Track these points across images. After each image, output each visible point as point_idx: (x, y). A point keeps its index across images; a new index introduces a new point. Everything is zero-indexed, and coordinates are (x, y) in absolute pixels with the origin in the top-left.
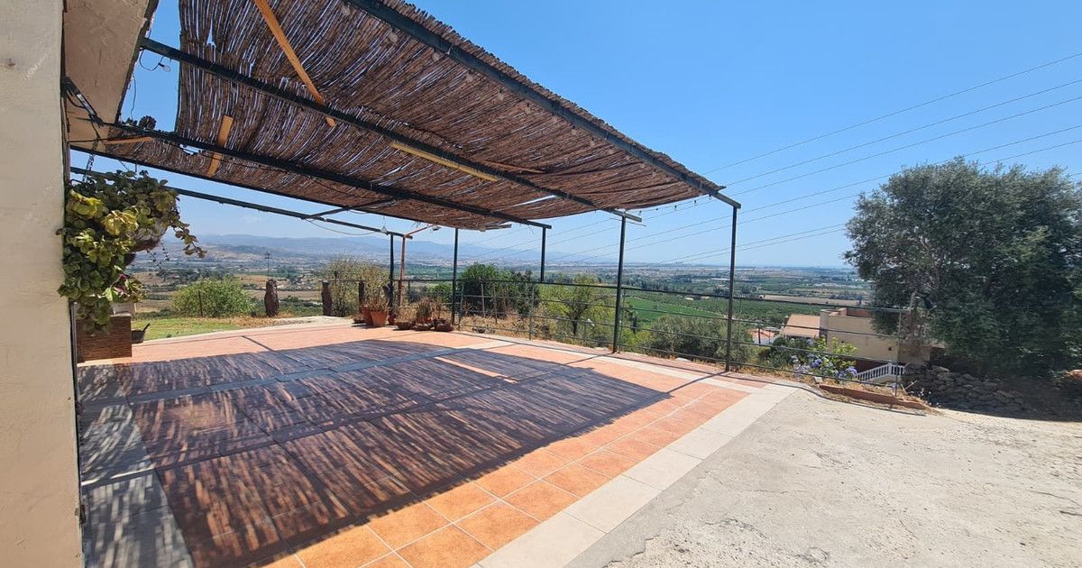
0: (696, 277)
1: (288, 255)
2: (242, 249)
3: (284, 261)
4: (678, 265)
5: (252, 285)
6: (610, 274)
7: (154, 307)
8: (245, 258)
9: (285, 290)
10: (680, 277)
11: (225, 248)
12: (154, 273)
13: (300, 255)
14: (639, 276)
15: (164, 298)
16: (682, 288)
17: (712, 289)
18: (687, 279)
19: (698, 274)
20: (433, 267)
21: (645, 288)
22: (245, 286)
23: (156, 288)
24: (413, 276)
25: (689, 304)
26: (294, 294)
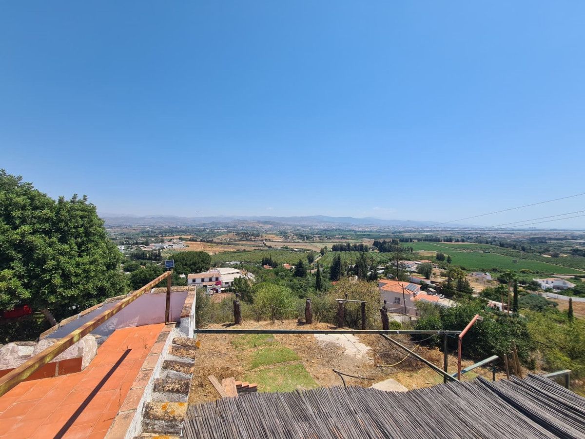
0: (550, 239)
1: (284, 225)
2: (266, 223)
3: (282, 228)
4: (530, 230)
5: (269, 240)
6: (471, 236)
7: (234, 248)
8: (267, 227)
9: (282, 242)
10: (533, 239)
11: (259, 222)
12: (235, 234)
13: (289, 225)
14: (495, 237)
15: (237, 245)
16: (538, 247)
17: (569, 249)
18: (542, 240)
19: (553, 237)
20: (352, 231)
21: (502, 245)
22: (266, 240)
23: (235, 240)
24: (341, 236)
25: (548, 261)
26: (286, 244)
